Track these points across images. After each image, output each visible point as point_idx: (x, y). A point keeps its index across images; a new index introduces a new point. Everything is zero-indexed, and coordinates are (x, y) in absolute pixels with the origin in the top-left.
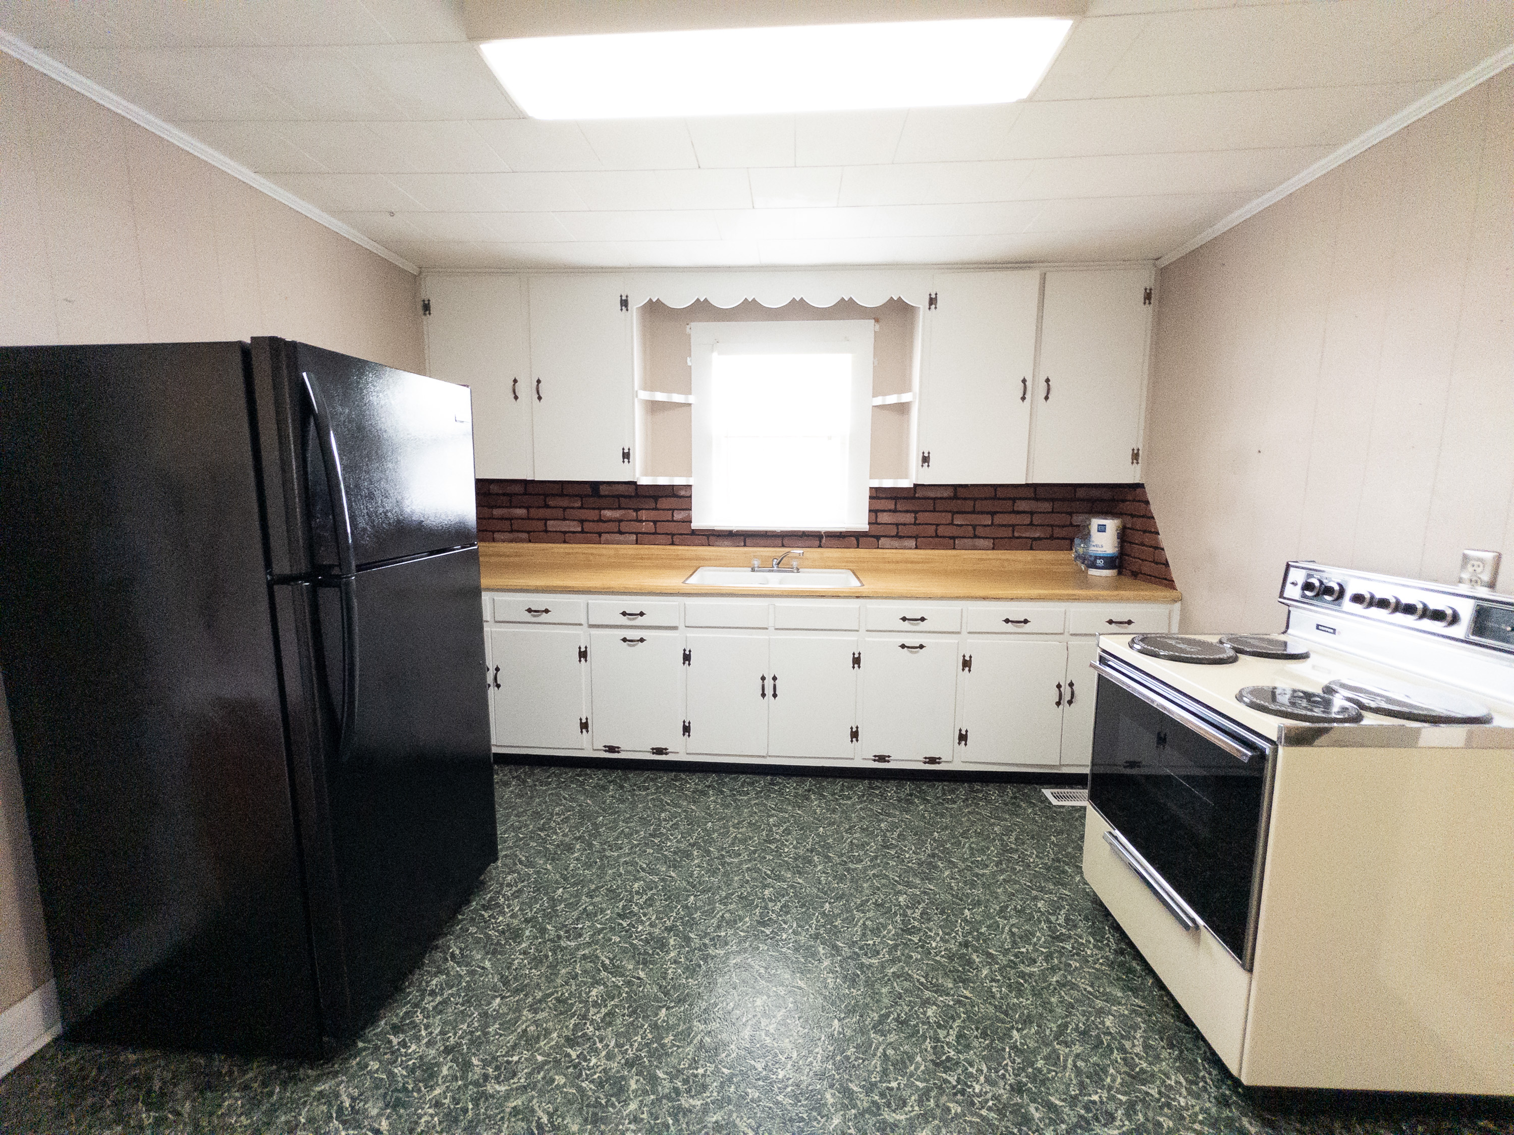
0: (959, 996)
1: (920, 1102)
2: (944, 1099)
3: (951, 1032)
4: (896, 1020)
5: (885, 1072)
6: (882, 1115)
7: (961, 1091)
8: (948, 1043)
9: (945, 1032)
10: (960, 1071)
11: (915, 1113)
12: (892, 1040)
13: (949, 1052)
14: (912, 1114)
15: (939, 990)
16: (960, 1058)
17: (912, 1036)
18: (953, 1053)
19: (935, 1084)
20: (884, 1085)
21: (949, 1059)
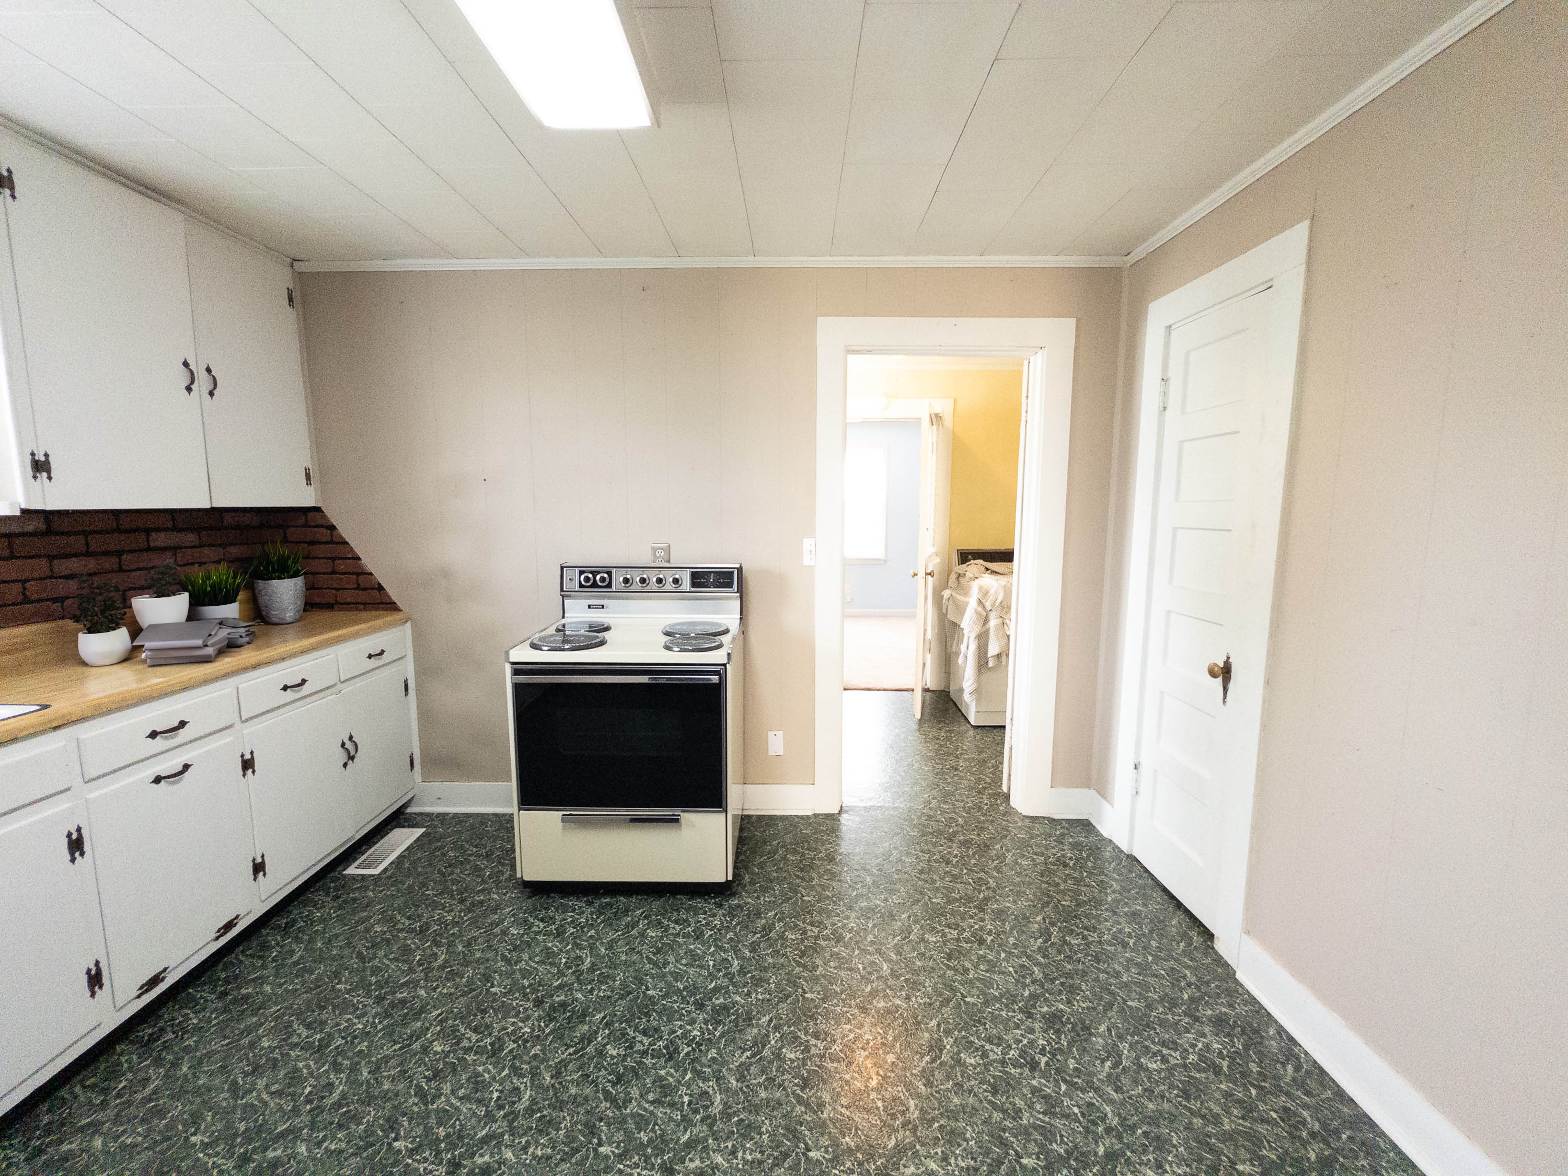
0: (601, 1023)
1: (705, 1080)
2: (704, 1060)
3: (639, 1039)
4: (614, 1085)
5: (672, 1105)
6: (715, 1114)
7: (698, 1045)
8: (650, 1044)
9: (638, 1044)
10: (679, 1042)
11: (715, 1086)
12: (638, 1093)
13: (660, 1046)
14: (716, 1088)
15: (589, 1038)
16: (667, 1039)
17: (637, 1074)
18: (661, 1043)
19: (689, 1064)
20: (686, 1108)
21: (666, 1047)
